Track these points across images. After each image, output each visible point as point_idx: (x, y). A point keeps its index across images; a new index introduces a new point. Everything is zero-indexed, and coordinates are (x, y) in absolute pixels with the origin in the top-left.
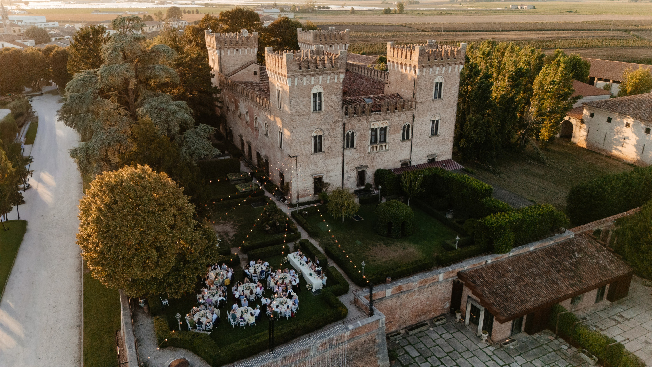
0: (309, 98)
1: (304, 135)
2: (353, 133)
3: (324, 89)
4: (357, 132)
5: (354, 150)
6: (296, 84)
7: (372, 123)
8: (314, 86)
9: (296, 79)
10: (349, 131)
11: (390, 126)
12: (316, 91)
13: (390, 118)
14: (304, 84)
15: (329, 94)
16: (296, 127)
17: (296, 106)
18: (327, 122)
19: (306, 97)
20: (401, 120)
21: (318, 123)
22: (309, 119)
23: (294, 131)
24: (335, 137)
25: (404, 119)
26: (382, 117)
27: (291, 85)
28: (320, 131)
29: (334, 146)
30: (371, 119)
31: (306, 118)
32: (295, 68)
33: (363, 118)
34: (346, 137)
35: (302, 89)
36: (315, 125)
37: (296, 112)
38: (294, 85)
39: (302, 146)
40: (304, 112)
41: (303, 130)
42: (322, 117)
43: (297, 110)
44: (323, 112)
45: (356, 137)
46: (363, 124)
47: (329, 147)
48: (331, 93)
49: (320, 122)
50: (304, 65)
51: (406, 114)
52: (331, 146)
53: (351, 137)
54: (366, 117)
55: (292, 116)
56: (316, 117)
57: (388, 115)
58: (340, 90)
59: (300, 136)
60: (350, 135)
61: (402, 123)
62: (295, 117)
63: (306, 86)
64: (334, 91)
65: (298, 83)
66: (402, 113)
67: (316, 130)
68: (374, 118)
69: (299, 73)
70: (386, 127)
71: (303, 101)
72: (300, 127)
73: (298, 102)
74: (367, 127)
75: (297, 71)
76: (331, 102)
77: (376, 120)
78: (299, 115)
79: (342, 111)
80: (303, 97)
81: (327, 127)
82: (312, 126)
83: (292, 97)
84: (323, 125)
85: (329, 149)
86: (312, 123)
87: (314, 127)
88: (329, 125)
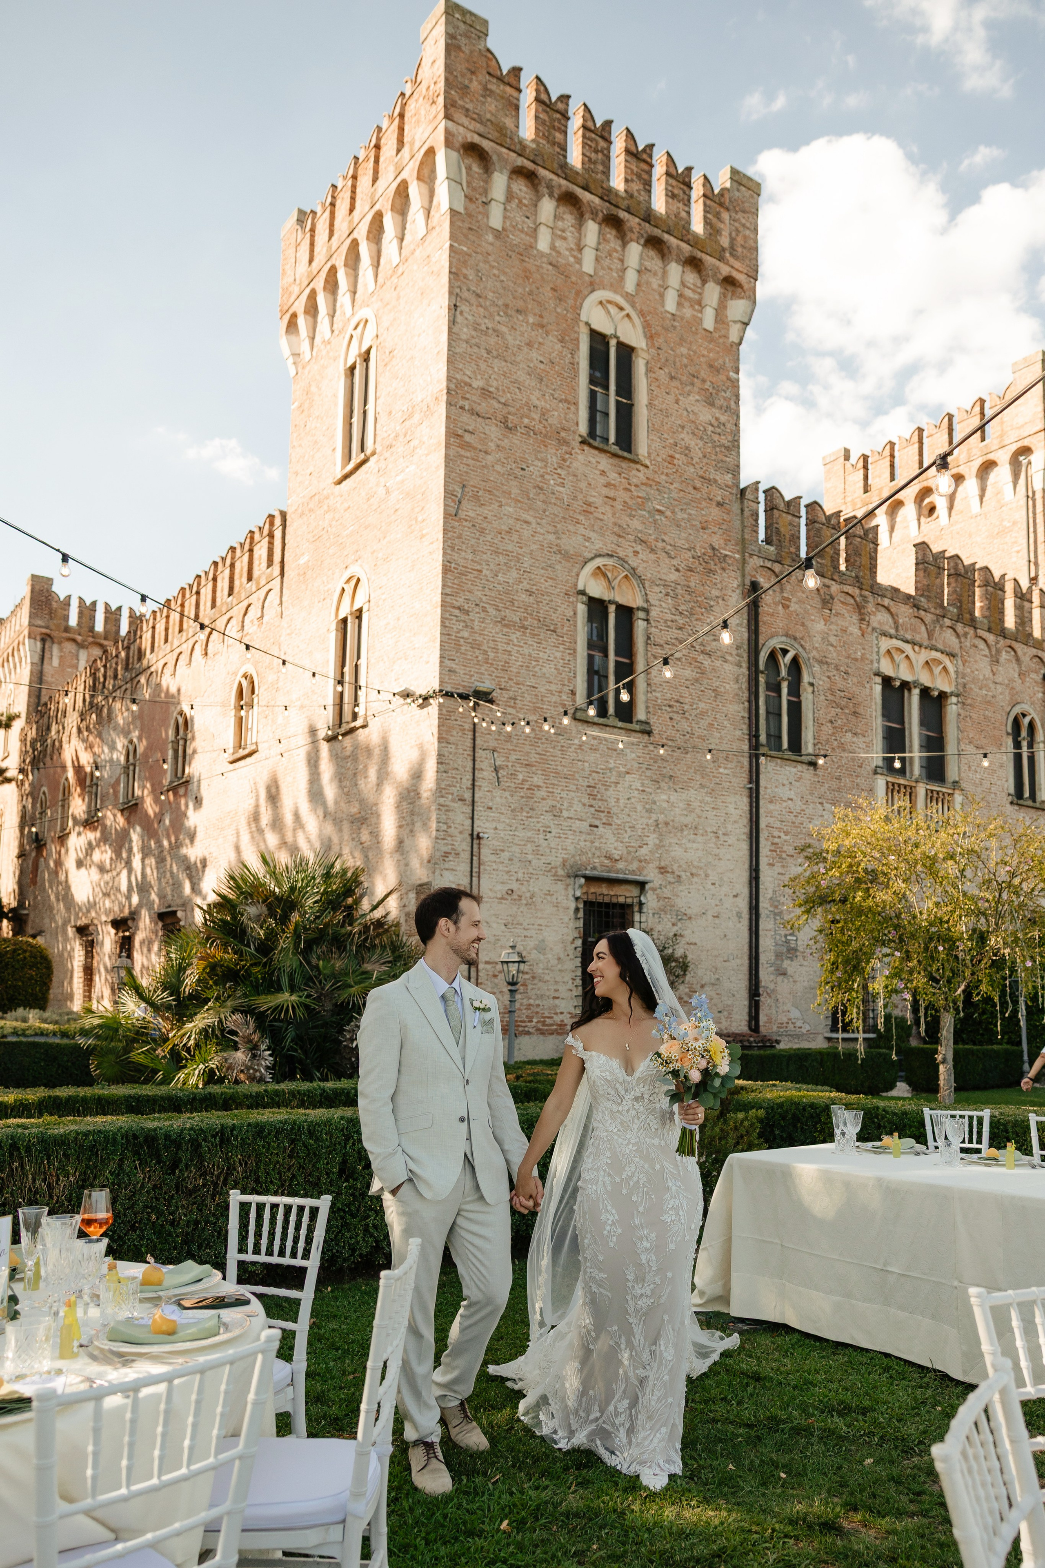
0: (567, 340)
1: (527, 562)
2: (795, 665)
3: (650, 337)
4: (817, 668)
5: (806, 774)
6: (496, 219)
7: (886, 644)
8: (593, 287)
9: (499, 187)
10: (778, 646)
11: (957, 696)
12: (603, 325)
13: (957, 650)
14: (543, 244)
15: (672, 378)
16: (481, 493)
17: (489, 352)
18: (666, 538)
19: (549, 327)
20: (999, 679)
21: (615, 524)
22: (559, 471)
23: (469, 510)
24: (708, 654)
25: (1011, 680)
26: (923, 628)
27: (462, 210)
28: (626, 576)
29: (702, 705)
30: (880, 619)
31: (542, 460)
32: (492, 108)
33: (842, 597)
34: (762, 672)
35: (525, 270)
36: (596, 528)
37: (485, 393)
38: (480, 217)
39: (513, 637)
40: (536, 417)
41: (526, 533)
42: (635, 493)
43: (495, 384)
44: (641, 468)
45: (813, 692)
46: (844, 631)
47: (676, 706)
48: (684, 378)
49: (624, 520)
50: (544, 123)
51: (1018, 660)
52: (687, 700)
53: (789, 686)
54: (856, 592)
55: (462, 408)
56: (602, 480)
57: (950, 631)
58: (729, 384)
59: (502, 559)
60: (784, 673)
61: (1003, 699)
62: (479, 420)
63: (550, 264)
64: (698, 372)
65: (508, 223)
66: (1002, 642)
67: (599, 562)
68: (890, 620)
69: (520, 155)
70: (943, 695)
71: (530, 344)
72: (507, 504)
73: (498, 333)
74: (863, 658)
75: (505, 136)
76: (683, 427)
77: (902, 633)
78: (505, 421)
79: (742, 510)
80: (531, 320)
81: (665, 571)
82: (582, 530)
83: (468, 290)
84: (639, 548)
85: (675, 716)
86: (577, 505)
87: (593, 535)
88: (675, 562)
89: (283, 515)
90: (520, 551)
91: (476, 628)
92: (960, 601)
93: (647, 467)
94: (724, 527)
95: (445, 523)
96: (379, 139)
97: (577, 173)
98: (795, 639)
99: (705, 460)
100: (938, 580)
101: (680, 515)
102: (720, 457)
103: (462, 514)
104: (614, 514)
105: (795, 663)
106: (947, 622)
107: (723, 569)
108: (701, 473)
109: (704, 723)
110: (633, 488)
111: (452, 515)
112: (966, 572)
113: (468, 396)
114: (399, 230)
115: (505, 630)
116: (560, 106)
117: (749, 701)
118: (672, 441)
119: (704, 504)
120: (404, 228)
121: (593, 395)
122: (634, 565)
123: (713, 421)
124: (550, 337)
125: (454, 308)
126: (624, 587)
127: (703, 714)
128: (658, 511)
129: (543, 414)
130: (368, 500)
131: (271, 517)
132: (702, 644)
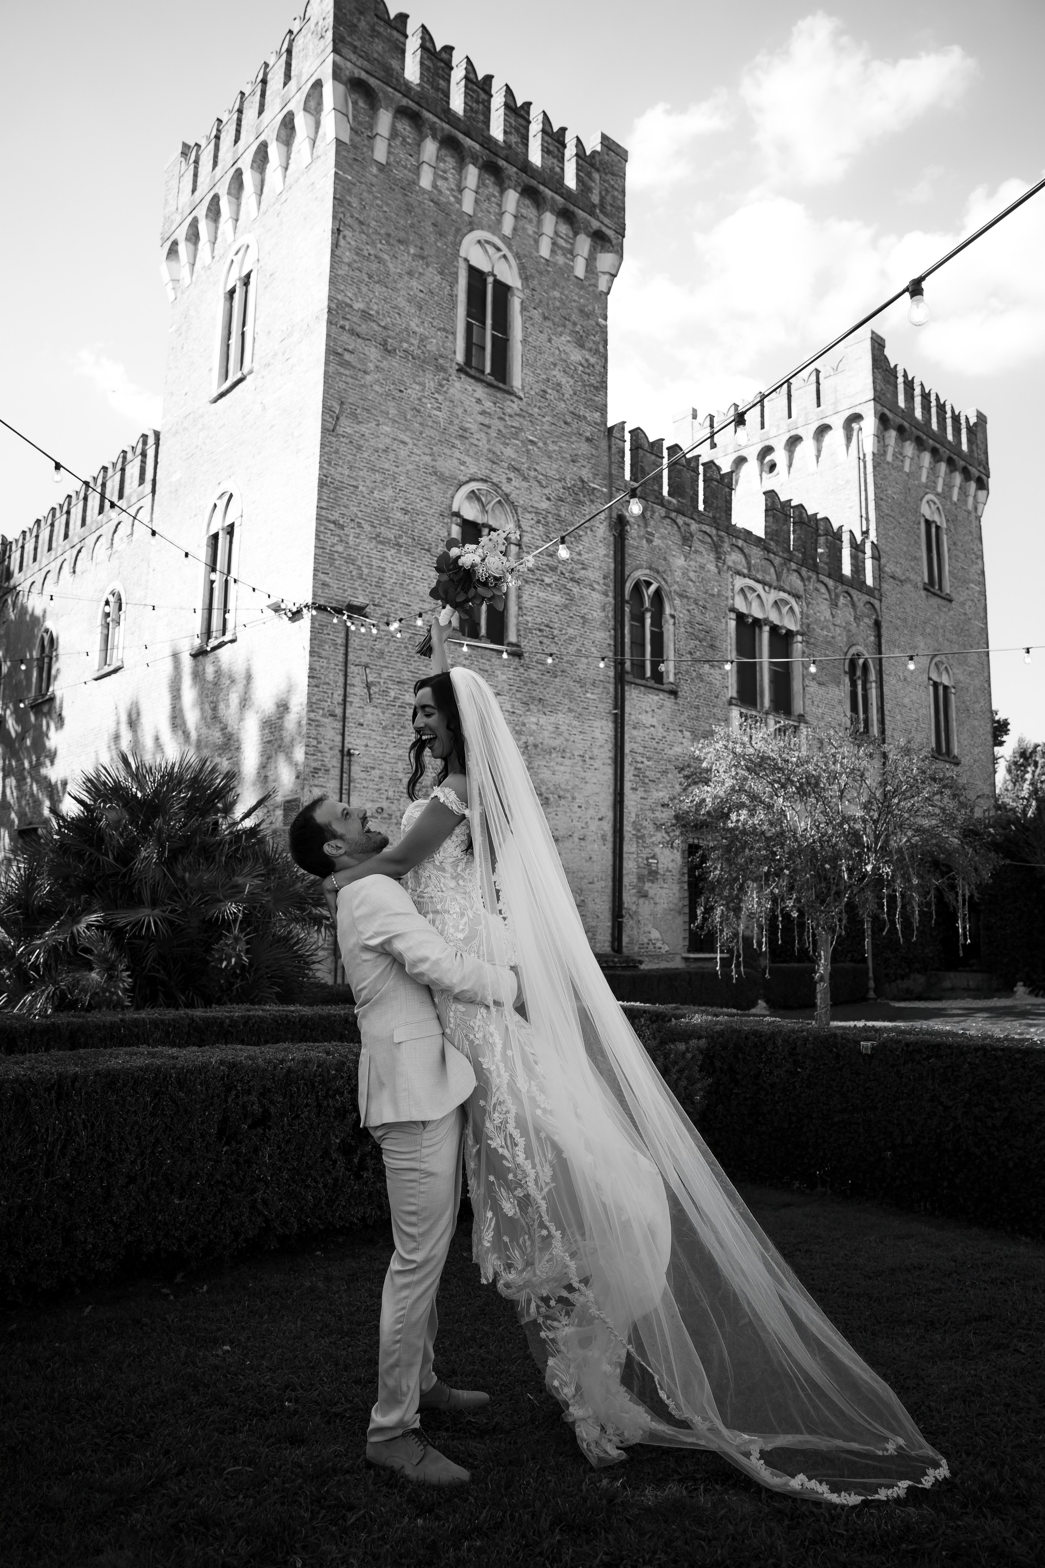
0: (447, 273)
1: (403, 481)
2: (659, 597)
3: (526, 278)
4: (677, 602)
5: (669, 702)
6: (380, 152)
7: (740, 582)
8: (472, 225)
9: (385, 120)
10: (643, 578)
11: (802, 635)
12: (481, 262)
13: (802, 593)
14: (426, 180)
15: (546, 318)
16: (358, 411)
17: (370, 277)
18: (538, 468)
19: (430, 259)
20: (838, 622)
21: (490, 450)
22: (436, 396)
23: (346, 426)
24: (577, 582)
25: (848, 623)
26: (772, 570)
27: (347, 140)
28: (499, 502)
29: (571, 631)
30: (734, 558)
31: (420, 384)
32: (380, 48)
33: (700, 536)
34: (628, 602)
35: (408, 204)
36: (471, 453)
37: (366, 315)
38: (365, 150)
39: (388, 554)
40: (416, 342)
41: (403, 453)
42: (509, 423)
43: (375, 307)
44: (515, 399)
45: (674, 624)
46: (702, 567)
47: (545, 630)
48: (557, 320)
49: (499, 448)
50: (428, 69)
51: (854, 605)
52: (556, 625)
53: (652, 617)
54: (714, 532)
55: (342, 327)
56: (478, 408)
57: (795, 574)
58: (598, 329)
59: (378, 477)
60: (647, 604)
61: (841, 640)
62: (359, 340)
63: (432, 201)
64: (570, 315)
65: (392, 159)
66: (840, 588)
67: (474, 486)
68: (743, 560)
69: (405, 96)
70: (790, 634)
71: (410, 273)
72: (384, 424)
73: (380, 260)
74: (719, 595)
75: (392, 76)
76: (555, 365)
77: (754, 573)
78: (384, 344)
79: (610, 447)
80: (412, 251)
81: (537, 499)
82: (457, 454)
83: (352, 217)
84: (512, 475)
85: (545, 640)
86: (453, 429)
87: (467, 459)
88: (546, 491)
89: (157, 435)
90: (396, 470)
91: (351, 543)
92: (804, 548)
93: (521, 399)
94: (593, 461)
95: (322, 437)
96: (265, 74)
97: (459, 119)
98: (658, 572)
99: (575, 398)
100: (785, 527)
101: (552, 447)
102: (590, 396)
103: (340, 430)
104: (489, 441)
105: (658, 595)
106: (793, 566)
107: (592, 501)
108: (572, 409)
109: (572, 649)
110: (507, 418)
111: (329, 431)
112: (810, 521)
113: (348, 316)
114: (284, 159)
115: (380, 546)
116: (444, 55)
117: (615, 629)
118: (544, 377)
119: (574, 438)
120: (288, 158)
121: (469, 328)
122: (507, 491)
123: (583, 362)
124: (430, 269)
125: (337, 232)
126: (497, 512)
127: (572, 639)
128: (531, 441)
129: (422, 340)
130: (244, 417)
131: (145, 437)
132: (571, 572)
